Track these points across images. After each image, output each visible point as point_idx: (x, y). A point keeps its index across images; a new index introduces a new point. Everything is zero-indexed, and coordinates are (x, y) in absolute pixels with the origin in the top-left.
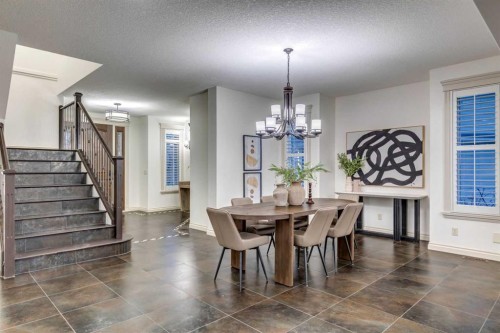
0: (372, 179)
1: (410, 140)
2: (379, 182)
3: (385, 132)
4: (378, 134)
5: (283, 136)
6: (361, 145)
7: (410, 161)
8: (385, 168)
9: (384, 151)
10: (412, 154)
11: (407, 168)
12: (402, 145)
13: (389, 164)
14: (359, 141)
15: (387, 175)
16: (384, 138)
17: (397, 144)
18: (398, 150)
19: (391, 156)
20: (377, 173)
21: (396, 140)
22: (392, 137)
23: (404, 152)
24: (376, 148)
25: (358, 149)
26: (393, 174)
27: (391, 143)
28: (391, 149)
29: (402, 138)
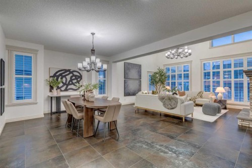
0: (63, 89)
1: (78, 74)
2: (66, 90)
3: (69, 70)
4: (66, 71)
5: (90, 70)
6: (58, 74)
7: (78, 82)
8: (69, 84)
9: (68, 78)
10: (79, 79)
11: (77, 84)
12: (76, 76)
13: (71, 83)
14: (57, 72)
15: (69, 87)
16: (68, 72)
17: (74, 75)
18: (74, 78)
19: (71, 80)
20: (65, 86)
21: (73, 74)
22: (72, 72)
23: (76, 79)
24: (65, 76)
25: (56, 76)
26: (72, 86)
27: (71, 75)
28: (71, 77)
29: (75, 73)
